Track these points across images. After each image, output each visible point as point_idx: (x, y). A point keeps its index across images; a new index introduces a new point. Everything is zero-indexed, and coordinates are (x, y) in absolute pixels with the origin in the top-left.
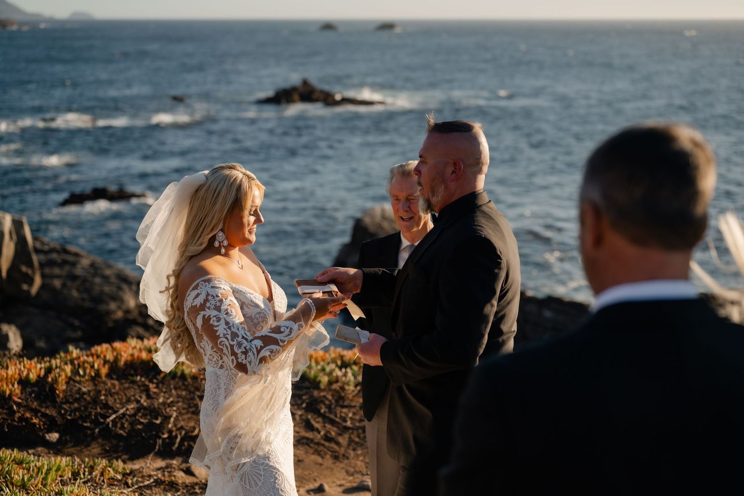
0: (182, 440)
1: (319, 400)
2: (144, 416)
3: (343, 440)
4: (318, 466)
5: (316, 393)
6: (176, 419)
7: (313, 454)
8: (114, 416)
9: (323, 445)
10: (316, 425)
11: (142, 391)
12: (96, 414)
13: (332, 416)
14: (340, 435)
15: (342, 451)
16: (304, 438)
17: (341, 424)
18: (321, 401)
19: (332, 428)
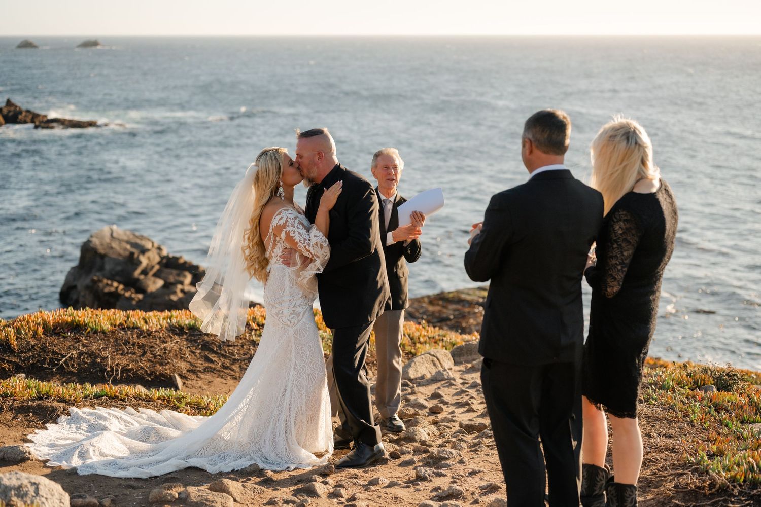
0: (122, 372)
1: (210, 342)
2: (87, 358)
3: (236, 367)
4: (224, 385)
5: (206, 338)
6: (112, 359)
7: (217, 377)
8: (64, 359)
9: (223, 371)
10: (213, 359)
11: (76, 343)
12: (51, 359)
13: (223, 352)
14: (232, 364)
15: (238, 374)
16: (207, 368)
17: (231, 358)
18: (212, 343)
19: (226, 360)
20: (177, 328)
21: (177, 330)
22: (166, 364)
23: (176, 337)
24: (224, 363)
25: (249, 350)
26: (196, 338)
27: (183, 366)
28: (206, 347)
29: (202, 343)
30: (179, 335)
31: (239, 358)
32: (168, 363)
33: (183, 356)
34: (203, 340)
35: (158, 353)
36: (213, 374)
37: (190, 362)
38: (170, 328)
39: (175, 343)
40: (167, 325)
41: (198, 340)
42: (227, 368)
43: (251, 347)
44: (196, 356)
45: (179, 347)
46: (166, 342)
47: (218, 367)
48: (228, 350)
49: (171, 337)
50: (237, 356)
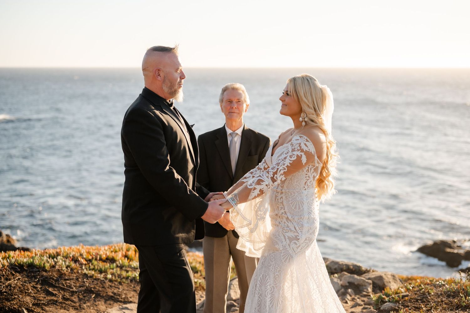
3: (75, 299)
5: (44, 274)
7: (61, 309)
9: (64, 303)
10: (54, 292)
13: (60, 285)
14: (72, 296)
16: (50, 300)
17: (69, 290)
18: (51, 278)
19: (65, 293)
20: (16, 266)
21: (17, 268)
22: (13, 300)
23: (18, 274)
24: (65, 295)
25: (84, 282)
26: (35, 275)
27: (28, 299)
28: (45, 282)
29: (41, 279)
30: (19, 273)
31: (76, 290)
32: (15, 298)
33: (27, 291)
34: (42, 276)
35: (4, 290)
36: (56, 306)
37: (33, 296)
38: (11, 267)
39: (17, 280)
40: (8, 264)
41: (37, 276)
42: (67, 299)
43: (85, 280)
44: (38, 291)
45: (22, 283)
46: (10, 280)
47: (60, 300)
48: (66, 283)
49: (13, 275)
50: (74, 288)
